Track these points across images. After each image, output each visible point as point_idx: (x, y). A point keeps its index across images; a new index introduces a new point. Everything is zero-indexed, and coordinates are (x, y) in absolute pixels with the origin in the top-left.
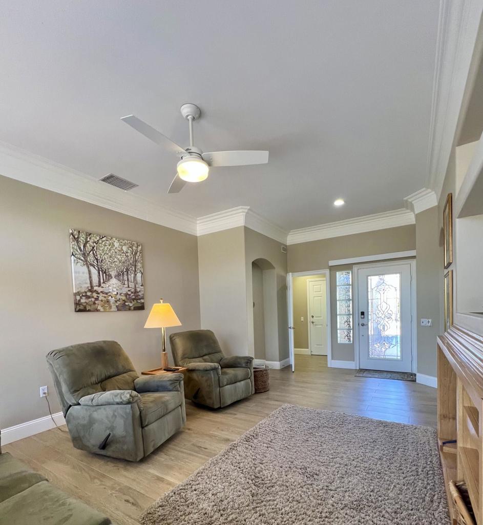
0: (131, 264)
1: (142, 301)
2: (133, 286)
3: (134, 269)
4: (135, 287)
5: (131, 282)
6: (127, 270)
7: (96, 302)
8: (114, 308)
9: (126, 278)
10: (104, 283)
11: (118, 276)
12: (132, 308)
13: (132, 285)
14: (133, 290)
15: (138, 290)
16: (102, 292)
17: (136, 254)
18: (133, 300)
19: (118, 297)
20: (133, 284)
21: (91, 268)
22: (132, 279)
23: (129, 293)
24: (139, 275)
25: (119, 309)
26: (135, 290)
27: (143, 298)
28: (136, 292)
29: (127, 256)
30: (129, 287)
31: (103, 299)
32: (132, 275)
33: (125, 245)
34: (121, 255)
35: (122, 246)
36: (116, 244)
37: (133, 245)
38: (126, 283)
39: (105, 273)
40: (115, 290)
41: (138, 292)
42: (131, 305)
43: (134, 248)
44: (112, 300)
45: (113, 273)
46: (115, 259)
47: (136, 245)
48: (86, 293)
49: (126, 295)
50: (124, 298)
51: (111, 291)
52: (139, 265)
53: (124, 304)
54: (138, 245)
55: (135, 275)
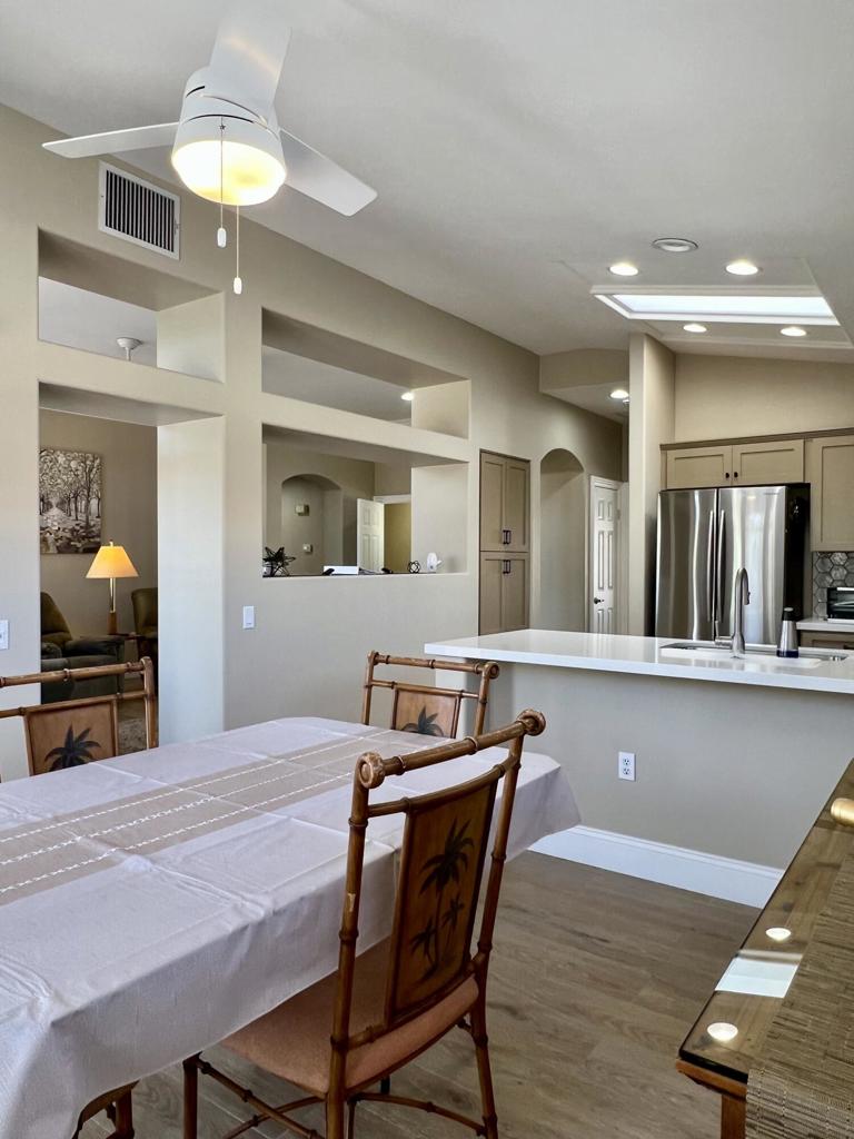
0: (82, 486)
1: (98, 540)
2: (84, 519)
3: (86, 493)
4: (87, 519)
5: (81, 512)
8: (53, 549)
9: (73, 506)
11: (61, 505)
12: (81, 550)
13: (82, 517)
14: (83, 524)
15: (92, 523)
17: (91, 471)
18: (83, 538)
19: (61, 533)
20: (84, 515)
22: (83, 508)
23: (78, 528)
24: (94, 502)
25: (60, 551)
26: (88, 523)
27: (98, 536)
28: (88, 526)
29: (77, 475)
30: (77, 519)
32: (83, 503)
33: (74, 459)
34: (67, 474)
35: (70, 461)
36: (61, 459)
37: (86, 459)
38: (73, 513)
39: (43, 501)
40: (56, 523)
41: (91, 527)
42: (79, 545)
43: (88, 462)
44: (51, 537)
45: (54, 501)
46: (59, 481)
47: (91, 458)
49: (73, 530)
50: (69, 535)
51: (50, 525)
52: (95, 487)
53: (69, 544)
54: (95, 459)
55: (88, 501)
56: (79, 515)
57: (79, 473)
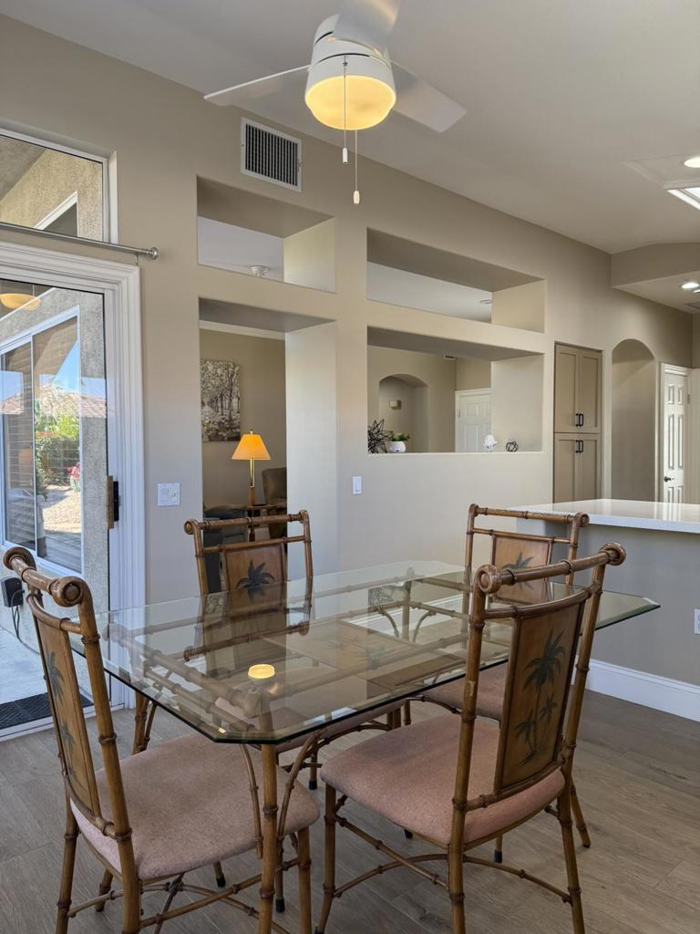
0: (226, 388)
1: (238, 430)
2: (228, 413)
3: (229, 394)
4: (230, 414)
5: (226, 409)
6: (222, 396)
8: (206, 438)
9: (219, 405)
11: (211, 403)
12: (226, 438)
13: (226, 412)
14: (227, 418)
15: (234, 417)
17: (232, 376)
18: (228, 429)
19: (211, 426)
20: (228, 411)
22: (227, 405)
23: (223, 421)
24: (235, 401)
25: (212, 439)
26: (230, 417)
27: (238, 427)
28: (231, 420)
29: (222, 380)
30: (223, 414)
32: (227, 401)
33: (219, 367)
34: (214, 379)
35: (216, 369)
36: (210, 367)
37: (229, 366)
38: (220, 410)
40: (207, 418)
41: (233, 421)
42: (224, 435)
43: (230, 369)
44: (203, 428)
47: (232, 366)
49: (220, 423)
50: (217, 427)
52: (236, 389)
53: (217, 434)
54: (235, 366)
55: (231, 400)
56: (224, 411)
57: (224, 378)
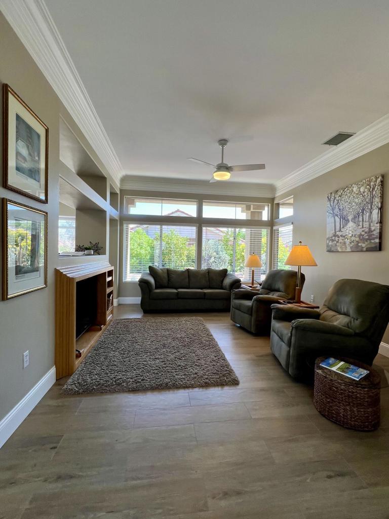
0: (367, 202)
1: (377, 241)
2: (368, 226)
3: (370, 207)
4: (370, 226)
5: (366, 222)
6: (363, 210)
7: (337, 244)
8: (348, 249)
9: (361, 219)
10: (343, 228)
11: (354, 219)
12: (365, 249)
13: (366, 225)
14: (367, 230)
15: (373, 228)
16: (341, 236)
17: (373, 189)
18: (367, 240)
19: (353, 238)
21: (336, 217)
22: (367, 218)
23: (363, 233)
25: (353, 250)
26: (370, 229)
27: (377, 238)
29: (365, 196)
30: (363, 227)
31: (342, 241)
32: (368, 214)
33: (362, 185)
34: (358, 198)
35: (360, 188)
36: (355, 189)
37: (371, 181)
38: (361, 224)
39: (344, 219)
40: (350, 232)
41: (372, 232)
42: (364, 245)
43: (371, 184)
44: (348, 242)
45: (350, 218)
46: (353, 204)
47: (374, 179)
48: (332, 237)
49: (361, 235)
50: (357, 239)
51: (347, 234)
53: (357, 244)
54: (377, 178)
55: (371, 213)
56: (364, 223)
57: (365, 194)
